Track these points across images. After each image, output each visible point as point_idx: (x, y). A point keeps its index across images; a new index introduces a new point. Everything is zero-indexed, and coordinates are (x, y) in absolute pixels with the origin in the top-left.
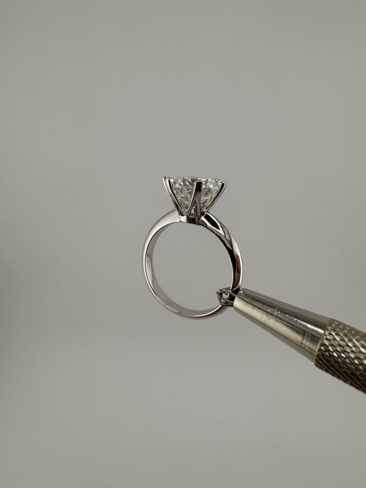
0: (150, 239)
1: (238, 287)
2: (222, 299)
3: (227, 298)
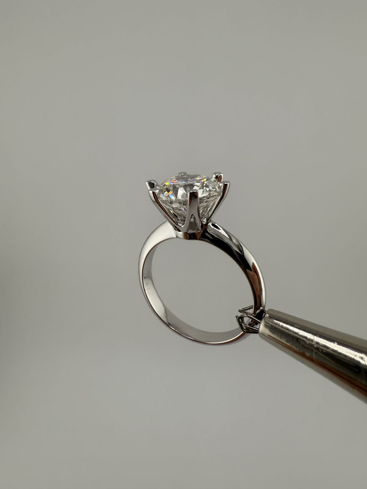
0: (144, 258)
1: (261, 308)
2: (243, 325)
3: (250, 325)
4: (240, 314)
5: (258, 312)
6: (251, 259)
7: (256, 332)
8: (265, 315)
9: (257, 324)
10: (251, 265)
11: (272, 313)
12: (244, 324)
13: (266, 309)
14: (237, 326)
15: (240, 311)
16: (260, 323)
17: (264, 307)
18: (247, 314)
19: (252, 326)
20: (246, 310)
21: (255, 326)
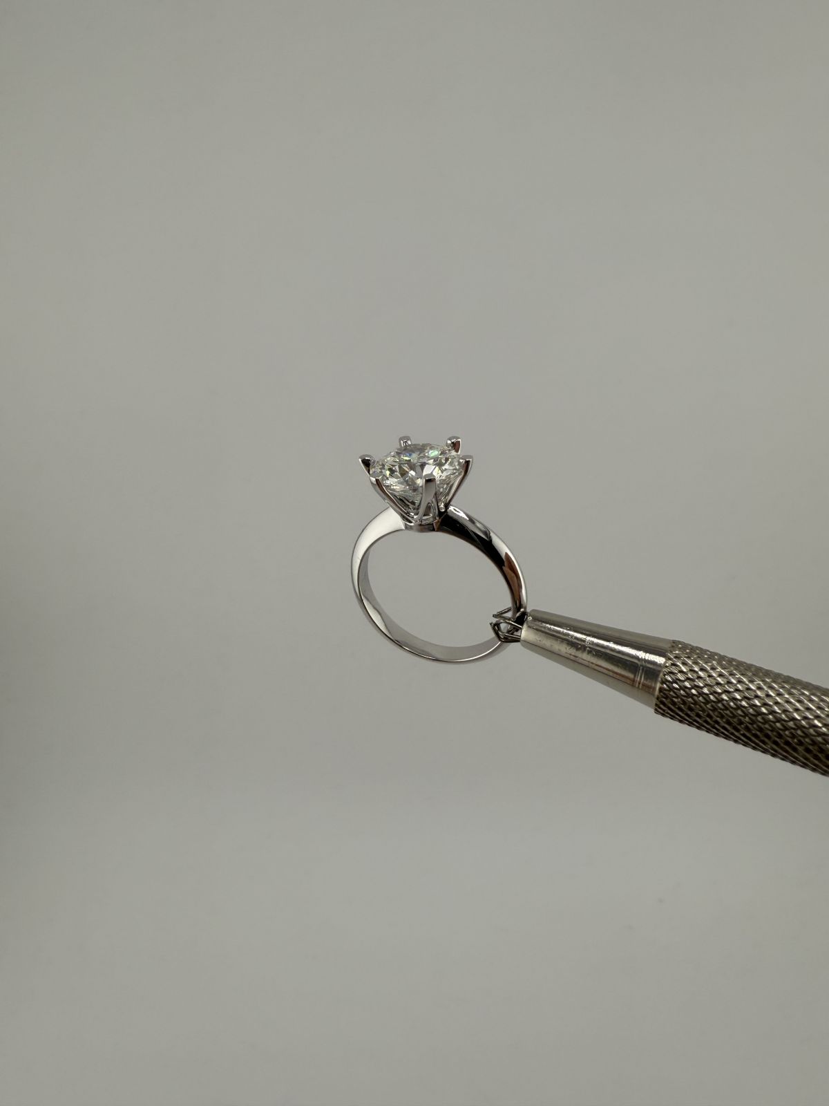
1: (522, 610)
2: (500, 633)
3: (508, 632)
4: (494, 620)
5: (518, 615)
6: (503, 549)
7: (517, 640)
8: (527, 618)
9: (517, 630)
10: (503, 556)
11: (536, 614)
12: (502, 632)
13: (528, 610)
14: (493, 635)
15: (494, 616)
16: (521, 628)
17: (525, 608)
18: (505, 618)
19: (512, 634)
20: (502, 613)
21: (515, 633)
